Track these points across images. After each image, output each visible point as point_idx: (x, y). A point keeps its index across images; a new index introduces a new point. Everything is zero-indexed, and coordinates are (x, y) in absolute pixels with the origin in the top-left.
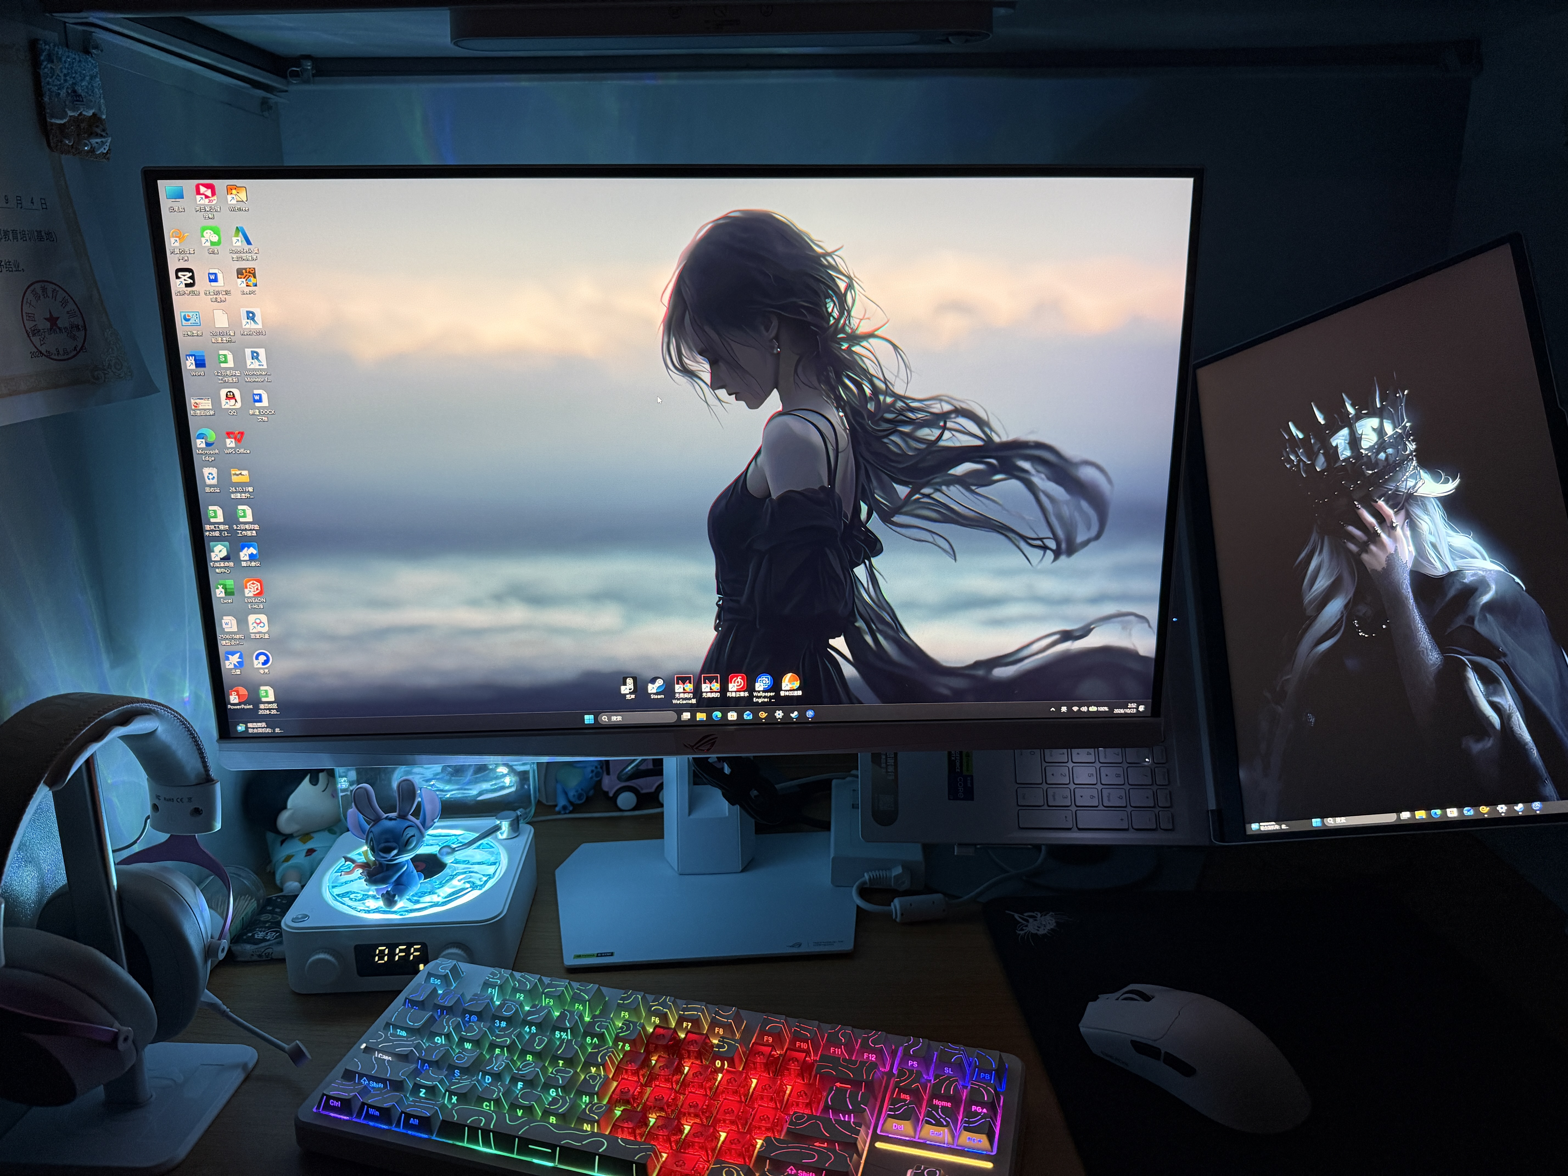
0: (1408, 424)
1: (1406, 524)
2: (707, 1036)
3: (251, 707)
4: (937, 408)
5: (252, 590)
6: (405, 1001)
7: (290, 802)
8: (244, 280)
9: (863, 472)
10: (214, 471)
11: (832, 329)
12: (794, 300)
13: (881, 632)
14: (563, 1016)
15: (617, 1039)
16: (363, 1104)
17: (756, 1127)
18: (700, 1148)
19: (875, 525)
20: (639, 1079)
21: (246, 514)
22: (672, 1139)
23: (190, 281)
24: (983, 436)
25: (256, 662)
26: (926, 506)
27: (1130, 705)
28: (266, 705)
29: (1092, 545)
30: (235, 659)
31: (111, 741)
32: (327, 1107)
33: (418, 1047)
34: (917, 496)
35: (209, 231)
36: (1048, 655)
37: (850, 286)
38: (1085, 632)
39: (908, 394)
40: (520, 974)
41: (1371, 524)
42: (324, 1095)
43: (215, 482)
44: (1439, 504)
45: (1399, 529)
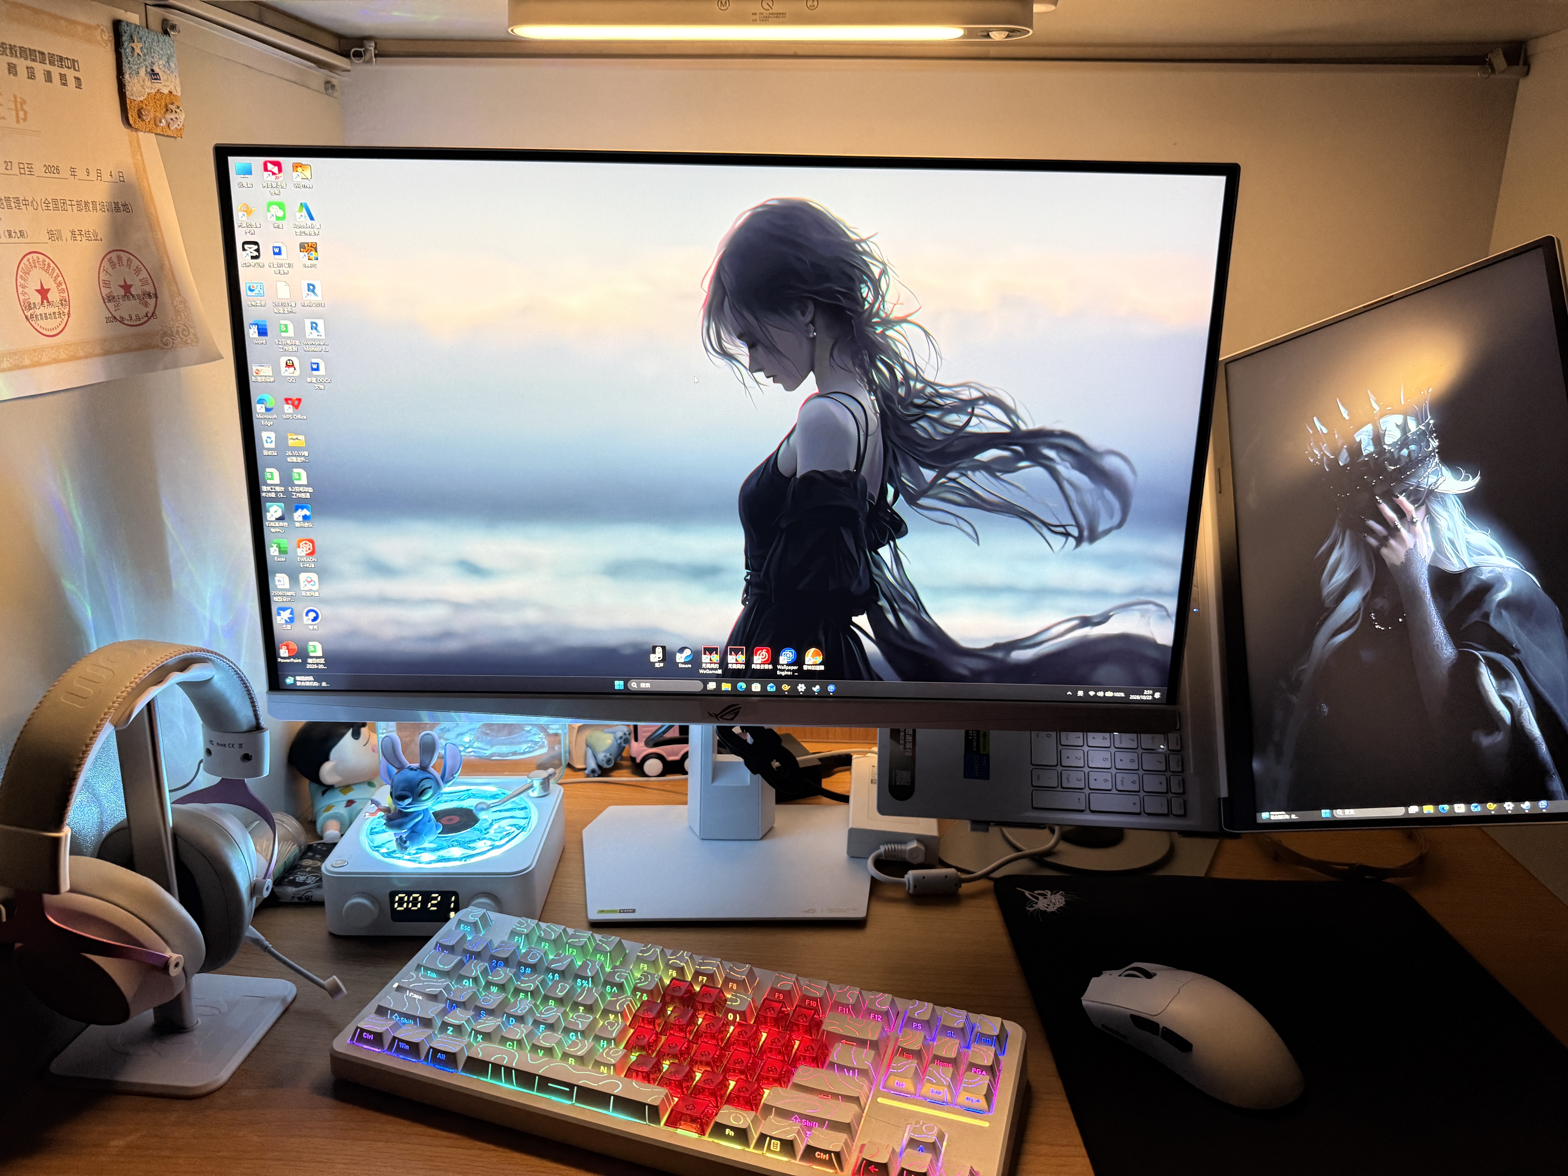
0: (1432, 422)
1: (1426, 520)
2: (721, 991)
3: (300, 661)
4: (965, 395)
5: (305, 549)
6: (436, 945)
7: (334, 753)
8: (306, 254)
9: (890, 454)
10: (272, 435)
11: (867, 314)
12: (828, 285)
13: (903, 611)
14: (584, 965)
15: (636, 989)
16: (394, 1038)
17: (764, 1078)
18: (710, 1094)
19: (901, 507)
20: (655, 1027)
21: (301, 477)
22: (684, 1085)
23: (256, 254)
24: (1009, 423)
25: (305, 618)
26: (951, 490)
27: (1146, 692)
28: (314, 659)
29: (1114, 532)
30: (286, 615)
31: (171, 686)
32: (361, 1039)
33: (447, 988)
34: (943, 480)
35: (275, 206)
36: (1067, 640)
37: (883, 272)
38: (1105, 618)
39: (937, 381)
40: (545, 924)
41: (1391, 519)
42: (358, 1028)
43: (273, 445)
44: (1459, 501)
45: (1419, 524)
